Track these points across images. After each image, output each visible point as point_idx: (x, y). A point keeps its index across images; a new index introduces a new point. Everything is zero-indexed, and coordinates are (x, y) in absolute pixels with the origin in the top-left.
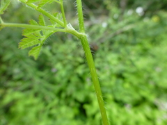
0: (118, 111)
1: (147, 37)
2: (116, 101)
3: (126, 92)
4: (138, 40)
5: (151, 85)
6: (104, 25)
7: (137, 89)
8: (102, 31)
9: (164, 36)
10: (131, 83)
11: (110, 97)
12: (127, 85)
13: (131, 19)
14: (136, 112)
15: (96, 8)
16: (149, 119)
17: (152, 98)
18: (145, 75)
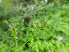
0: (42, 44)
1: (51, 11)
2: (41, 40)
3: (44, 35)
4: (47, 13)
5: (54, 31)
6: (33, 8)
7: (48, 33)
8: (32, 11)
9: (57, 10)
10: (46, 31)
11: (38, 38)
12: (44, 32)
13: (43, 4)
14: (49, 43)
15: (29, 1)
16: (54, 45)
17: (54, 36)
18: (51, 27)
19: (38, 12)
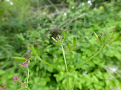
4: (90, 24)
6: (65, 14)
11: (72, 67)
12: (84, 57)
13: (84, 9)
16: (100, 80)
17: (102, 65)
19: (74, 21)
